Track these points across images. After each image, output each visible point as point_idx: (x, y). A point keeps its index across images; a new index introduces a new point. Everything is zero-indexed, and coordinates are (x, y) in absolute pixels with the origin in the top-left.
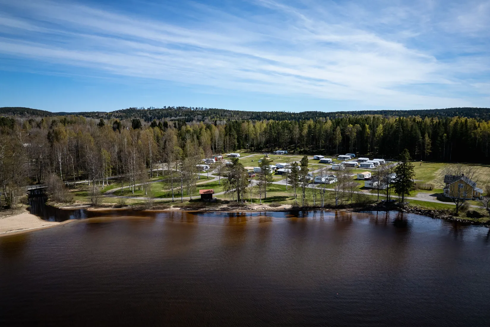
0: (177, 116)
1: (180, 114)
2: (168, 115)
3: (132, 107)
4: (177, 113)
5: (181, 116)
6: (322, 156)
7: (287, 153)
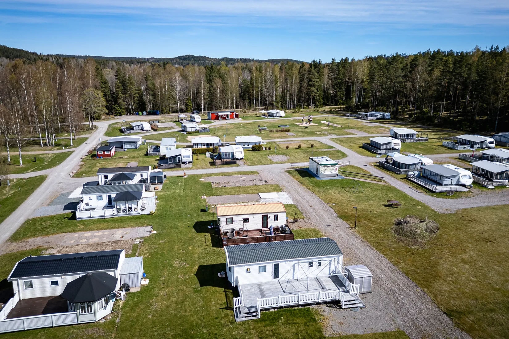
6: (411, 131)
7: (387, 117)
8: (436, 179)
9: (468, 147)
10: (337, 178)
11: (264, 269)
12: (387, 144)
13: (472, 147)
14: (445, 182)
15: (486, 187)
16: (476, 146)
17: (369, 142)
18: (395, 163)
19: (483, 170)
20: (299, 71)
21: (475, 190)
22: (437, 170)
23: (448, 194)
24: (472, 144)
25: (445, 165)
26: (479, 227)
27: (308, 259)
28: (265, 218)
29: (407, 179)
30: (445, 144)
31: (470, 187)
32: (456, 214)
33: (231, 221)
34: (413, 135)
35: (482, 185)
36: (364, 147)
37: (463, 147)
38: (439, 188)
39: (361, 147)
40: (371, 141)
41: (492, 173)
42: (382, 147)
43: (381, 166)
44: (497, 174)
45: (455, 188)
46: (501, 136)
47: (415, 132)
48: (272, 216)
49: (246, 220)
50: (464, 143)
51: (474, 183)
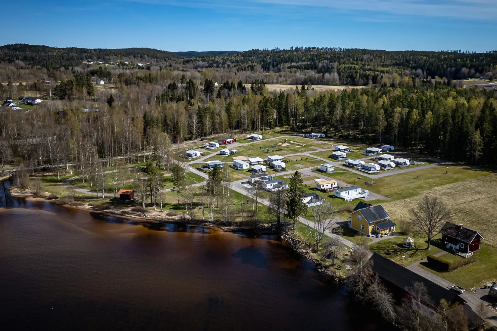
0: (299, 61)
1: (304, 59)
2: (289, 59)
3: (254, 49)
4: (300, 58)
5: (304, 61)
6: (346, 147)
7: (323, 136)
8: (369, 169)
9: (372, 154)
10: (334, 172)
11: (346, 193)
12: (341, 155)
13: (374, 154)
14: (372, 170)
15: (384, 170)
16: (375, 153)
17: (332, 155)
18: (350, 164)
19: (382, 164)
20: (259, 105)
21: (381, 172)
22: (367, 165)
23: (374, 174)
24: (374, 152)
25: (370, 163)
26: (386, 181)
27: (354, 190)
28: (332, 184)
29: (358, 170)
30: (363, 153)
31: (379, 171)
32: (378, 179)
33: (323, 186)
34: (347, 149)
35: (383, 170)
36: (330, 157)
37: (370, 154)
38: (371, 172)
39: (328, 157)
40: (332, 154)
41: (385, 165)
42: (339, 157)
43: (344, 165)
44: (387, 165)
45: (376, 171)
46: (384, 147)
47: (348, 148)
48: (333, 184)
49: (327, 186)
50: (371, 152)
51: (380, 169)
